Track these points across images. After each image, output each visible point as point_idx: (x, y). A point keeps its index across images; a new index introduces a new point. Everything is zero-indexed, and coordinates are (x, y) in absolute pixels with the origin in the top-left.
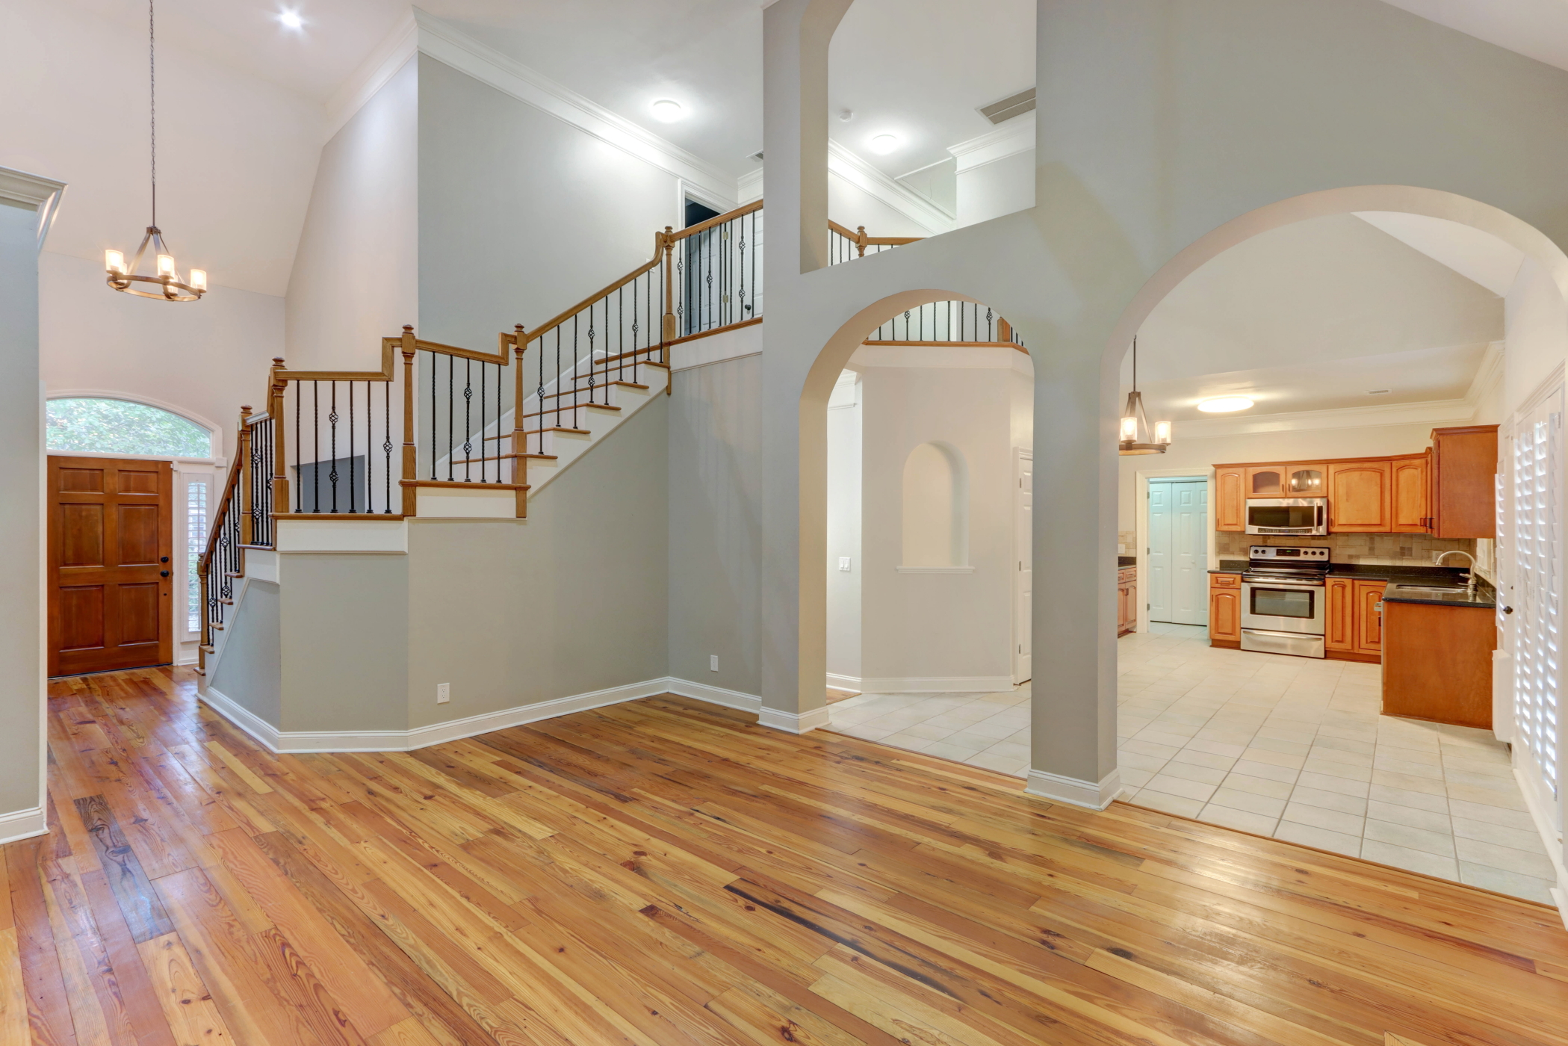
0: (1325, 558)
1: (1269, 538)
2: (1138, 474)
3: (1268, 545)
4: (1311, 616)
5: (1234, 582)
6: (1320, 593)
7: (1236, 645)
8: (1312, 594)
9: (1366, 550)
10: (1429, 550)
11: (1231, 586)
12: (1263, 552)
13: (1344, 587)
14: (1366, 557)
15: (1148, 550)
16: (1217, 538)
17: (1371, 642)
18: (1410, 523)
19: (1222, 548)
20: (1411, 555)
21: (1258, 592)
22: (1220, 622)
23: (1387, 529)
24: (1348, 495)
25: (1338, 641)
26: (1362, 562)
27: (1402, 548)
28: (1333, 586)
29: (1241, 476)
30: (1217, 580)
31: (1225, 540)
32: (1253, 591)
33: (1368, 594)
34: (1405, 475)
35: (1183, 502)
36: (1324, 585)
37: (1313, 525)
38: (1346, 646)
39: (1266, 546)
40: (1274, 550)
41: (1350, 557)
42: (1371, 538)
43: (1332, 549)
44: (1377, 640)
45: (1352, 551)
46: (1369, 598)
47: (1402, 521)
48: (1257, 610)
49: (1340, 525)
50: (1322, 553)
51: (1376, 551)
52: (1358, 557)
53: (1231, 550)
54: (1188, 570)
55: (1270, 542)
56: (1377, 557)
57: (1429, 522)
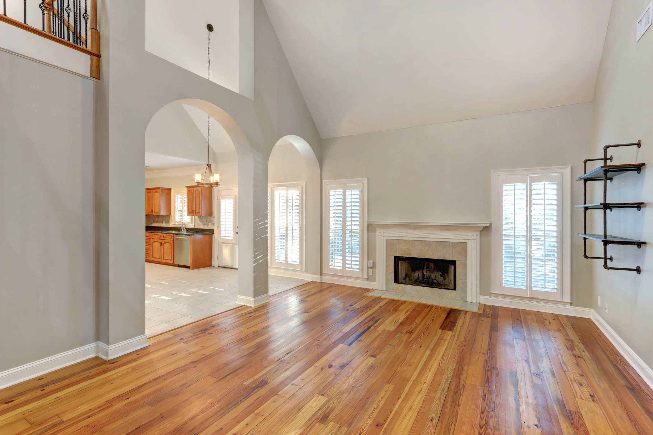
57: (152, 211)
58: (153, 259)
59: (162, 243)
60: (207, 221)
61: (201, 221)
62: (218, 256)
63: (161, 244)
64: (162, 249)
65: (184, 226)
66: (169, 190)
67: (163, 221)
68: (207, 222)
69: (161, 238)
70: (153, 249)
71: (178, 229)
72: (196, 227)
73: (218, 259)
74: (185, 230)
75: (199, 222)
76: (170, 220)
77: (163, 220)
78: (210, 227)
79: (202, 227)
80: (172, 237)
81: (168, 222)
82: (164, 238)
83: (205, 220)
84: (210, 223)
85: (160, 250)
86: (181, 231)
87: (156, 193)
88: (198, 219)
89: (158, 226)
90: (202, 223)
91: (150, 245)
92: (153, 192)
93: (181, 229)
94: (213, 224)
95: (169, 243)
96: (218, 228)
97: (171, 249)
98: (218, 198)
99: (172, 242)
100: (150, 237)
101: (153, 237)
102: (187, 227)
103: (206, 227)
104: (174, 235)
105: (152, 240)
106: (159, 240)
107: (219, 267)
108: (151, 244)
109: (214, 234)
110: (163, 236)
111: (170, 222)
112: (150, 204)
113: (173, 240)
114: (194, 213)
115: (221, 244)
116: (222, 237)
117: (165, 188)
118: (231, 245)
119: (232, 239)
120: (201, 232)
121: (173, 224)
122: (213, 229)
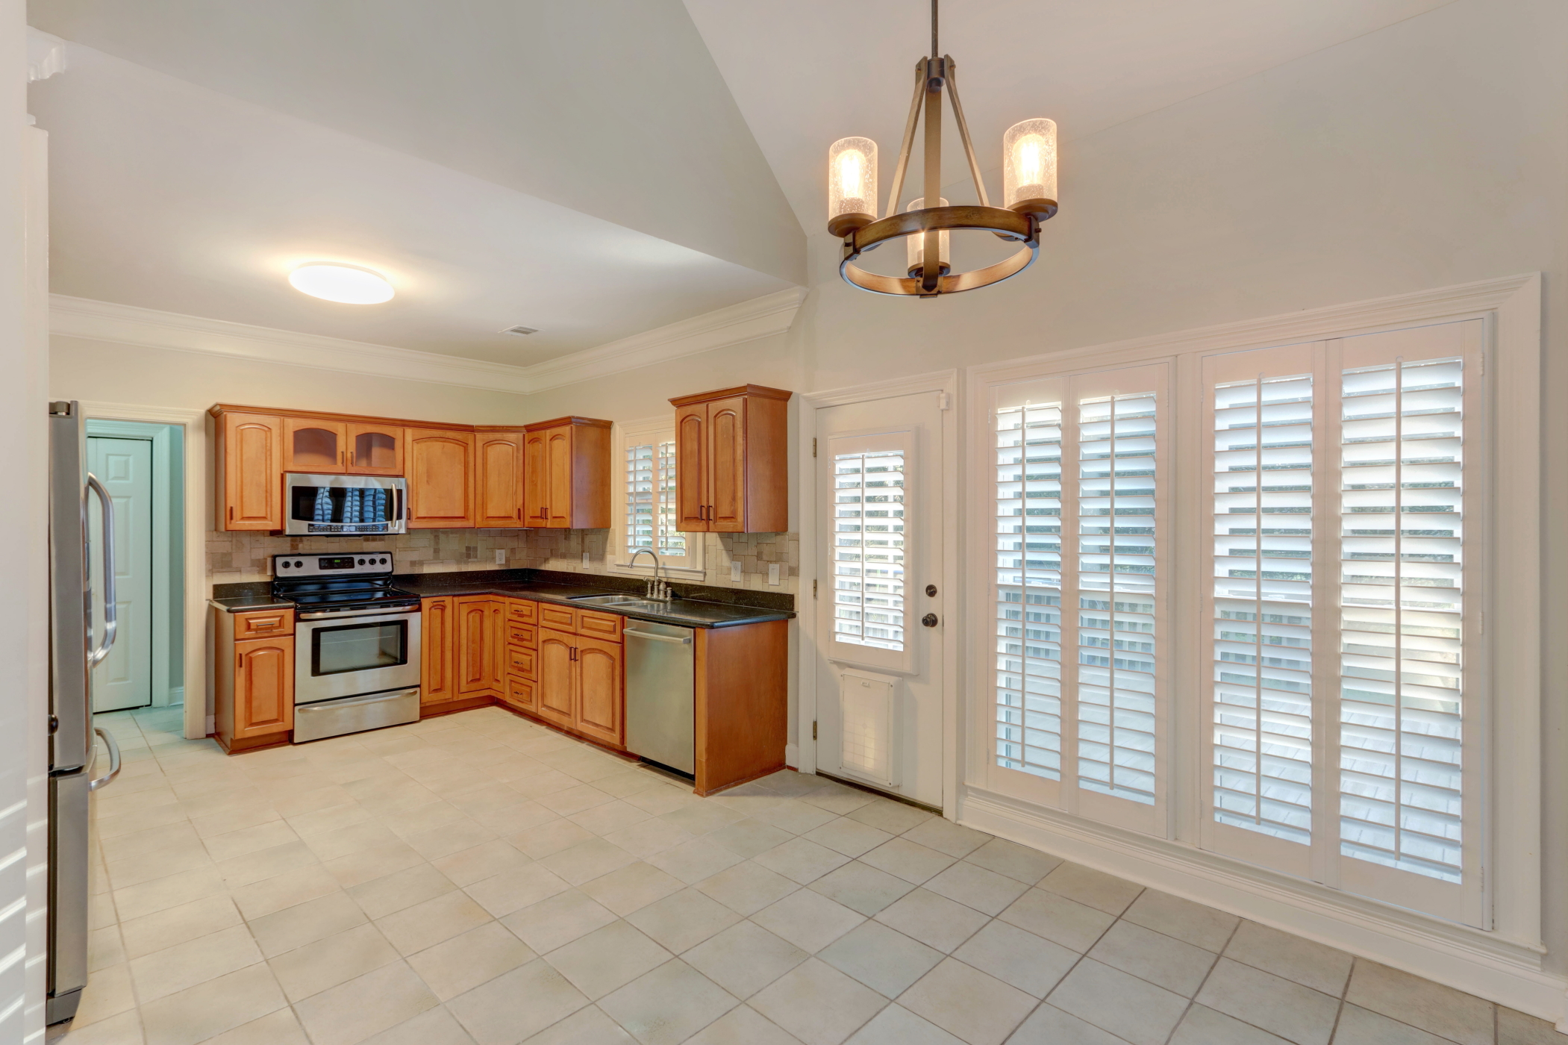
0: (387, 568)
1: (301, 541)
3: (301, 551)
4: (403, 660)
5: (281, 624)
6: (415, 621)
7: (287, 738)
8: (403, 625)
9: (430, 552)
10: (493, 549)
11: (276, 631)
12: (299, 564)
13: (443, 609)
14: (430, 563)
16: (209, 542)
17: (472, 681)
18: (503, 515)
19: (217, 562)
20: (476, 557)
21: (323, 635)
22: (255, 704)
23: (470, 524)
24: (429, 474)
25: (436, 690)
26: (427, 570)
27: (468, 548)
28: (430, 609)
29: (274, 431)
30: (249, 625)
31: (224, 546)
32: (316, 633)
33: (468, 614)
34: (496, 453)
36: (419, 610)
37: (391, 519)
38: (446, 695)
39: (300, 554)
40: (315, 561)
41: (413, 563)
42: (435, 537)
43: (393, 553)
44: (478, 677)
45: (415, 556)
46: (471, 620)
47: (491, 513)
48: (323, 668)
49: (418, 518)
50: (383, 561)
51: (441, 554)
52: (421, 563)
53: (235, 564)
55: (304, 547)
56: (442, 562)
57: (544, 514)
58: (543, 712)
59: (578, 651)
60: (759, 556)
61: (733, 555)
62: (815, 724)
63: (574, 655)
64: (579, 677)
65: (661, 573)
66: (606, 426)
67: (583, 551)
68: (760, 563)
69: (571, 629)
70: (546, 670)
71: (637, 588)
72: (712, 581)
73: (815, 737)
74: (666, 593)
75: (725, 560)
76: (609, 548)
77: (583, 546)
78: (773, 583)
79: (735, 580)
80: (618, 628)
81: (600, 557)
82: (583, 627)
83: (753, 551)
84: (777, 566)
85: (570, 678)
86: (649, 596)
87: (556, 442)
88: (720, 546)
89: (565, 570)
90: (739, 564)
91: (534, 653)
92: (548, 438)
93: (649, 586)
94: (794, 572)
95: (605, 653)
96: (815, 588)
97: (613, 680)
98: (815, 446)
99: (615, 650)
100: (533, 620)
101: (545, 619)
102: (673, 581)
103: (756, 584)
104: (626, 618)
105: (543, 635)
106: (565, 637)
107: (819, 774)
108: (536, 650)
109: (794, 616)
110: (579, 619)
111: (609, 557)
112: (536, 485)
113: (622, 642)
114: (708, 519)
115: (834, 668)
116: (839, 638)
117: (590, 420)
118: (893, 680)
119: (900, 648)
120: (735, 603)
121: (618, 565)
122: (790, 592)
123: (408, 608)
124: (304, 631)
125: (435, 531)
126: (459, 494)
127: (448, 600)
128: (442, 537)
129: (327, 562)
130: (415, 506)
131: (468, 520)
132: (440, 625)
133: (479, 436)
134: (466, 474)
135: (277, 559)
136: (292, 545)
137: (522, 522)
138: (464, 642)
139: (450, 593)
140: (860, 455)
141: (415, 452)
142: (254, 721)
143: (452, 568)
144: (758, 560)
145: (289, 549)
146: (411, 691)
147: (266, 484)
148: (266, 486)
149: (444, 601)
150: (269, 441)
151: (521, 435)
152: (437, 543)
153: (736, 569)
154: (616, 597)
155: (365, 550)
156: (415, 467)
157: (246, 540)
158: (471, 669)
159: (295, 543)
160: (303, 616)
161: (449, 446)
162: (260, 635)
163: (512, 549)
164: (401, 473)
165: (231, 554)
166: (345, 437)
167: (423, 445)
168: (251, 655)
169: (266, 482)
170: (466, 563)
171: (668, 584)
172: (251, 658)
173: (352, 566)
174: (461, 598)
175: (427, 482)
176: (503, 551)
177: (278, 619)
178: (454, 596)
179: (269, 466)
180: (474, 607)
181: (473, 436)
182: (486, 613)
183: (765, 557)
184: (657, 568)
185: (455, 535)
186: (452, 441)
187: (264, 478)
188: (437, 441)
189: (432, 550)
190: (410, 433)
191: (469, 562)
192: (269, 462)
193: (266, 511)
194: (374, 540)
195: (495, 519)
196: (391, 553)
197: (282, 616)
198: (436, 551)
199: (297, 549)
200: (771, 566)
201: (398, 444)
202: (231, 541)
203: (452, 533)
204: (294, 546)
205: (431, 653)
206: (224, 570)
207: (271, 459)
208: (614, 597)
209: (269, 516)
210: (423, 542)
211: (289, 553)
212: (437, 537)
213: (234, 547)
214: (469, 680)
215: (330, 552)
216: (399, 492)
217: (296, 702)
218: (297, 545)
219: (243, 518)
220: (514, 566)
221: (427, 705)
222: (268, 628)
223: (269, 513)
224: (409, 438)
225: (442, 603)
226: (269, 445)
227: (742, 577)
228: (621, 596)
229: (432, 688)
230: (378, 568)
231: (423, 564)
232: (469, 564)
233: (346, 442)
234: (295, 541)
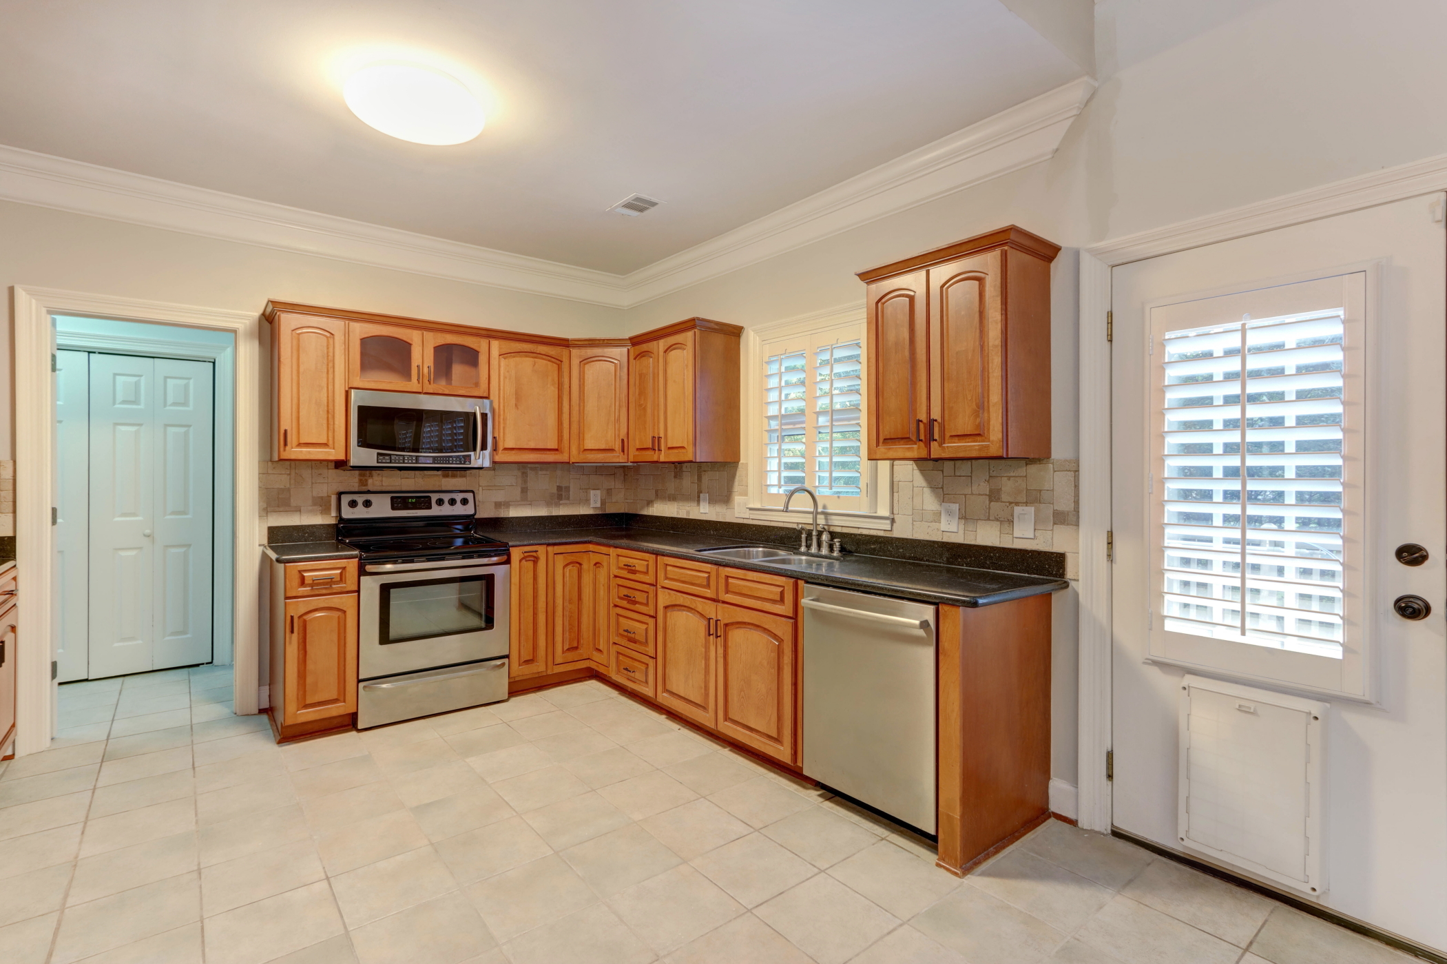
0: (468, 510)
1: (371, 476)
2: (21, 297)
3: (371, 488)
4: (489, 623)
5: (342, 577)
6: (502, 576)
7: (350, 723)
8: (489, 580)
9: (517, 492)
10: (587, 490)
11: (336, 587)
12: (367, 504)
13: (536, 560)
14: (517, 504)
15: (54, 511)
16: (263, 474)
17: (568, 649)
18: (603, 447)
19: (272, 500)
20: (568, 499)
21: (393, 593)
22: (309, 680)
23: (563, 457)
24: (518, 397)
25: (527, 662)
26: (514, 513)
27: (559, 488)
28: (520, 561)
29: (337, 338)
30: (303, 579)
31: (281, 480)
32: (385, 590)
33: (564, 568)
34: (595, 373)
35: (120, 396)
36: (508, 562)
37: (475, 450)
38: (539, 667)
39: (369, 492)
40: (387, 500)
41: (498, 505)
42: (523, 473)
43: (476, 492)
44: (575, 645)
45: (500, 496)
46: (567, 574)
47: (589, 444)
48: (393, 633)
49: (505, 449)
50: (465, 502)
51: (530, 495)
52: (507, 505)
53: (294, 502)
54: (133, 553)
55: (375, 482)
56: (531, 504)
57: (656, 443)
58: (663, 698)
59: (721, 624)
60: (994, 496)
61: (942, 493)
62: (1110, 756)
63: (717, 630)
64: (721, 661)
65: (821, 521)
66: (733, 333)
67: (700, 492)
68: (995, 505)
69: (709, 593)
70: (669, 645)
71: (787, 538)
72: (904, 530)
73: (1110, 777)
74: (831, 548)
75: (929, 501)
76: (737, 487)
77: (699, 486)
78: (1023, 535)
80: (789, 597)
81: (725, 498)
82: (727, 592)
83: (984, 488)
84: (1031, 510)
85: (707, 659)
86: (803, 549)
87: (673, 354)
88: (919, 479)
89: (675, 515)
90: (955, 507)
91: (651, 621)
92: (662, 349)
93: (804, 536)
94: (1067, 519)
95: (765, 630)
96: (1110, 543)
97: (779, 669)
98: (1110, 323)
99: (783, 629)
100: (649, 578)
101: (667, 578)
102: (838, 530)
103: (987, 536)
104: (801, 583)
105: (664, 598)
106: (699, 604)
107: (1117, 834)
108: (655, 617)
109: (1066, 586)
110: (722, 581)
111: (737, 499)
112: (645, 409)
113: (795, 617)
114: (930, 439)
115: (1155, 674)
116: (1170, 626)
117: (717, 323)
118: (1315, 707)
119: (1336, 653)
120: (948, 562)
121: (751, 509)
122: (1056, 549)
123: (495, 559)
124: (371, 587)
125: (522, 465)
126: (552, 420)
127: (541, 550)
128: (531, 474)
129: (399, 501)
130: (502, 434)
131: (562, 452)
132: (532, 581)
133: (574, 352)
134: (560, 398)
135: (343, 496)
136: (360, 480)
137: (626, 456)
138: (559, 601)
139: (543, 541)
140: (1238, 325)
141: (502, 369)
142: (308, 702)
143: (542, 512)
144: (991, 501)
145: (357, 485)
146: (498, 662)
147: (328, 403)
148: (328, 406)
149: (536, 551)
150: (331, 349)
151: (625, 350)
152: (525, 482)
153: (949, 513)
154: (755, 549)
155: (444, 489)
156: (502, 388)
157: (306, 473)
158: (567, 635)
159: (363, 478)
160: (369, 568)
161: (541, 363)
162: (317, 592)
163: (608, 490)
164: (485, 395)
165: (289, 490)
166: (421, 348)
167: (513, 361)
168: (305, 617)
169: (328, 400)
170: (557, 505)
171: (833, 535)
172: (305, 621)
173: (429, 507)
174: (556, 547)
175: (516, 405)
176: (598, 492)
177: (339, 571)
178: (549, 545)
179: (330, 380)
180: (571, 558)
181: (568, 351)
182: (585, 566)
183: (1005, 497)
184: (816, 514)
185: (544, 472)
186: (544, 357)
187: (326, 395)
188: (526, 356)
189: (520, 490)
190: (495, 344)
191: (560, 504)
192: (331, 376)
193: (328, 437)
194: (454, 476)
195: (593, 452)
196: (473, 492)
197: (344, 568)
198: (524, 491)
199: (366, 485)
200: (1018, 510)
201: (483, 359)
202: (290, 474)
203: (542, 469)
204: (363, 482)
205: (522, 615)
206: (281, 509)
207: (334, 371)
208: (751, 549)
209: (331, 443)
210: (509, 479)
211: (356, 490)
212: (524, 474)
213: (293, 481)
214: (565, 649)
215: (404, 489)
216: (484, 416)
217: (360, 678)
218: (366, 480)
219: (299, 445)
220: (611, 510)
221: (517, 679)
222: (327, 584)
223: (331, 439)
224: (495, 352)
225: (534, 554)
226: (331, 354)
227: (962, 527)
228: (761, 549)
229: (522, 660)
230: (459, 510)
231: (509, 505)
232: (561, 507)
233: (422, 355)
234: (364, 475)
